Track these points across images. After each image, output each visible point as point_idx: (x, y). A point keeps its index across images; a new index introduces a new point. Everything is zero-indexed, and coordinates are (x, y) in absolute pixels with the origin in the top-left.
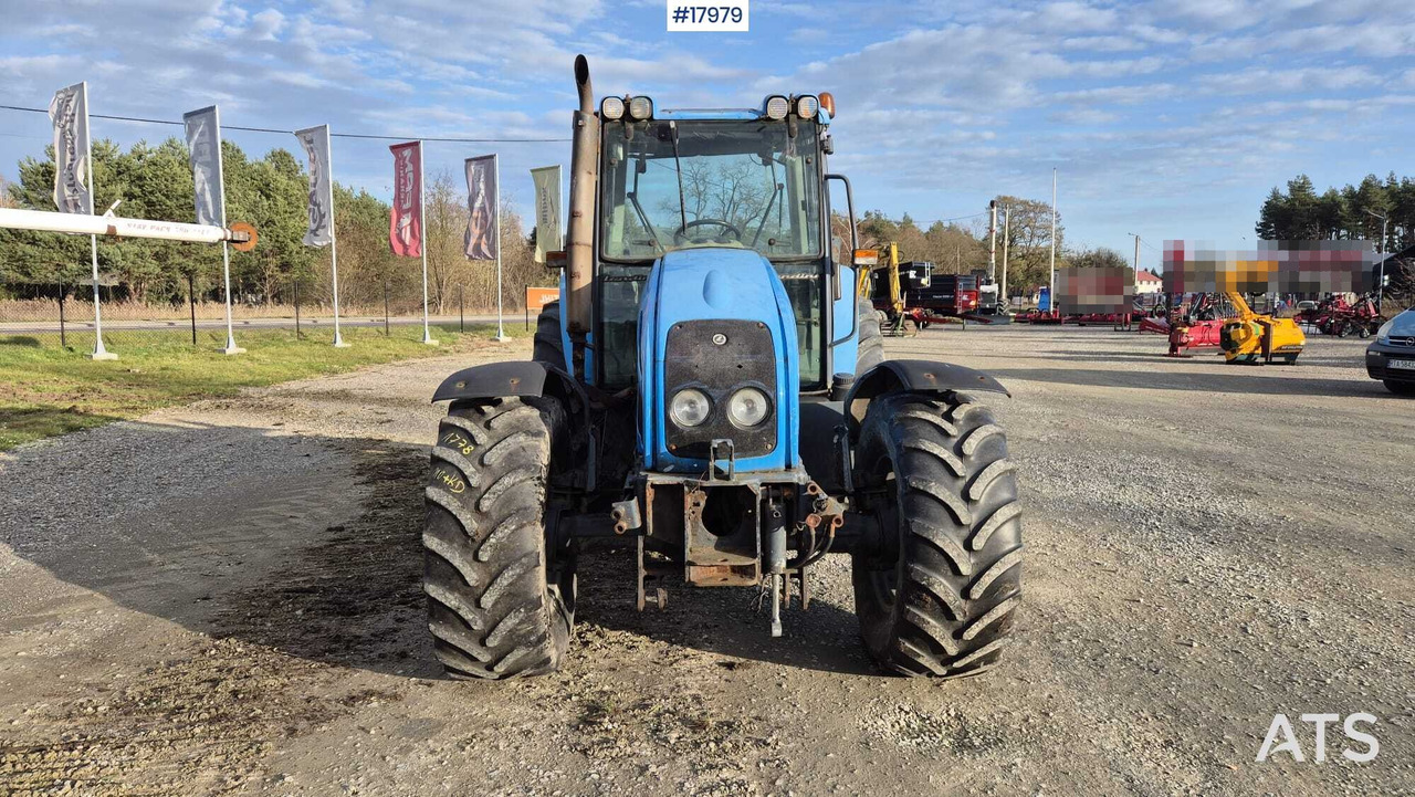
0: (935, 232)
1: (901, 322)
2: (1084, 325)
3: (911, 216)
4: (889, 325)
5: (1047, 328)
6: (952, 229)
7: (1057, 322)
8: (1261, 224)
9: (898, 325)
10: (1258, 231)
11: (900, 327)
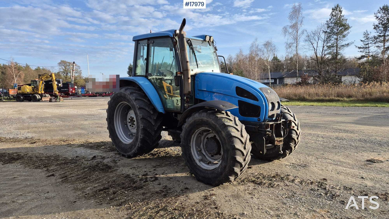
0: (38, 70)
1: (58, 97)
2: (103, 97)
3: (28, 64)
4: (54, 98)
5: (94, 98)
6: (43, 69)
7: (96, 96)
8: (128, 72)
9: (57, 98)
10: (128, 73)
11: (58, 99)
